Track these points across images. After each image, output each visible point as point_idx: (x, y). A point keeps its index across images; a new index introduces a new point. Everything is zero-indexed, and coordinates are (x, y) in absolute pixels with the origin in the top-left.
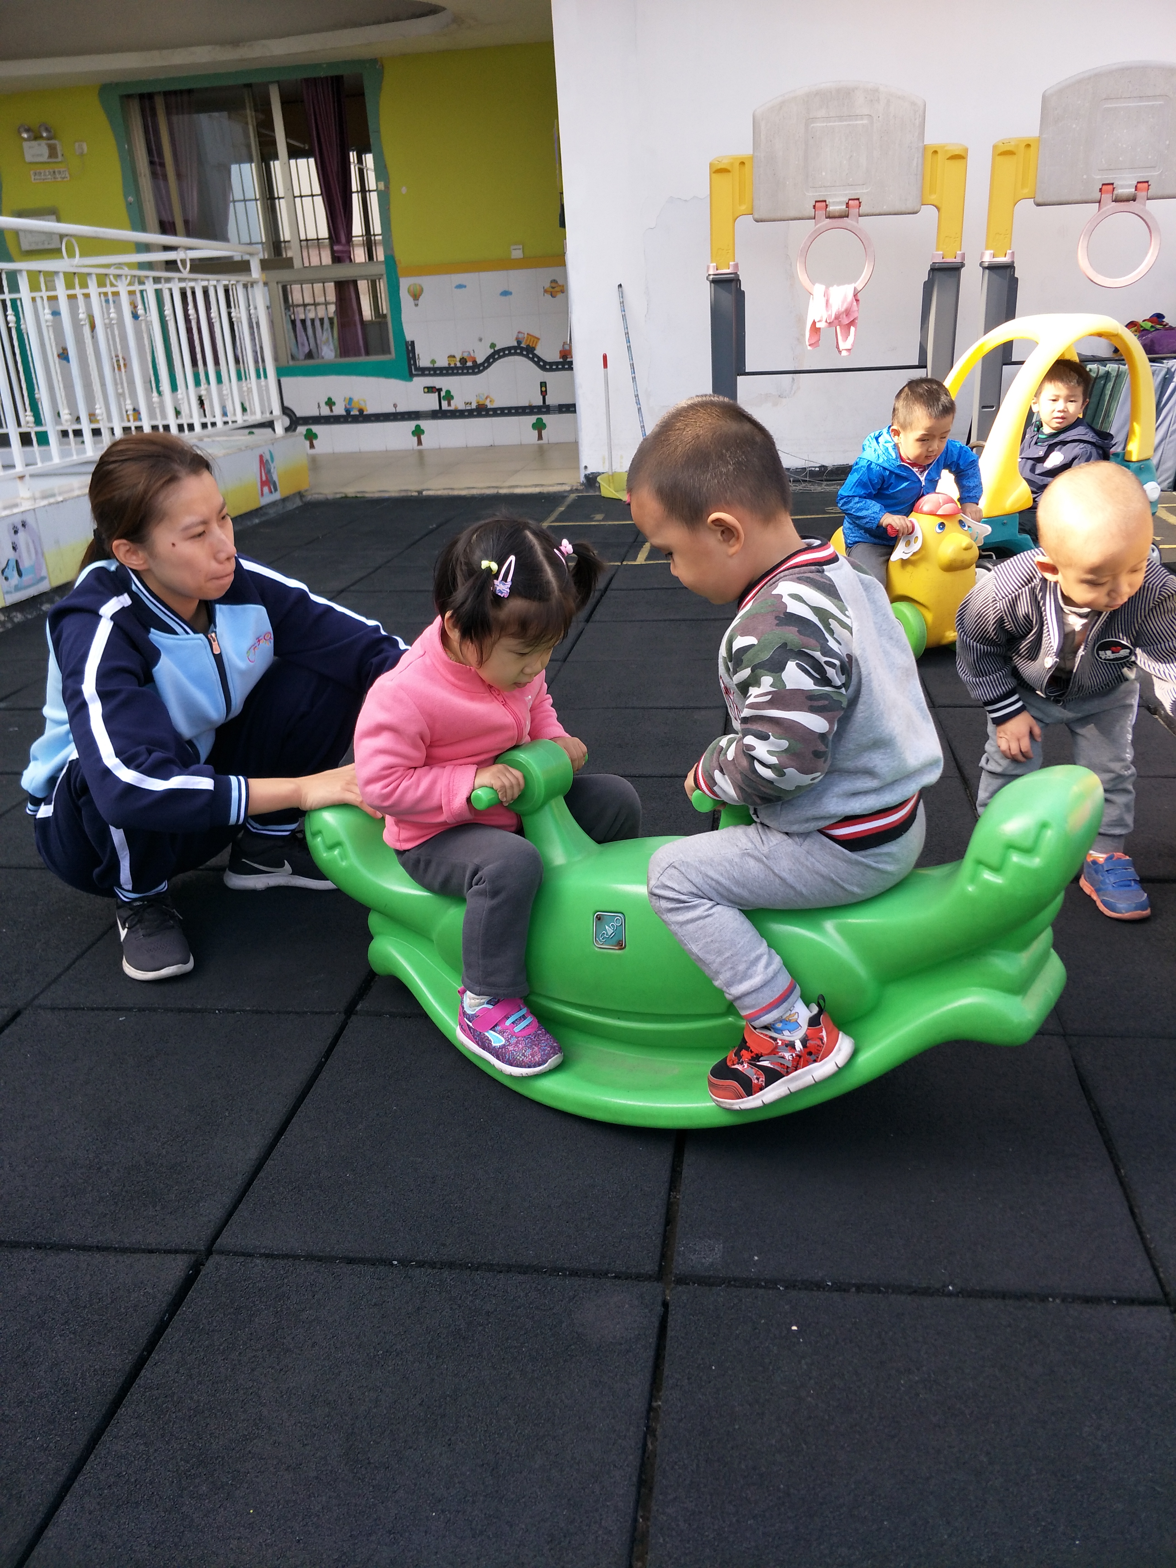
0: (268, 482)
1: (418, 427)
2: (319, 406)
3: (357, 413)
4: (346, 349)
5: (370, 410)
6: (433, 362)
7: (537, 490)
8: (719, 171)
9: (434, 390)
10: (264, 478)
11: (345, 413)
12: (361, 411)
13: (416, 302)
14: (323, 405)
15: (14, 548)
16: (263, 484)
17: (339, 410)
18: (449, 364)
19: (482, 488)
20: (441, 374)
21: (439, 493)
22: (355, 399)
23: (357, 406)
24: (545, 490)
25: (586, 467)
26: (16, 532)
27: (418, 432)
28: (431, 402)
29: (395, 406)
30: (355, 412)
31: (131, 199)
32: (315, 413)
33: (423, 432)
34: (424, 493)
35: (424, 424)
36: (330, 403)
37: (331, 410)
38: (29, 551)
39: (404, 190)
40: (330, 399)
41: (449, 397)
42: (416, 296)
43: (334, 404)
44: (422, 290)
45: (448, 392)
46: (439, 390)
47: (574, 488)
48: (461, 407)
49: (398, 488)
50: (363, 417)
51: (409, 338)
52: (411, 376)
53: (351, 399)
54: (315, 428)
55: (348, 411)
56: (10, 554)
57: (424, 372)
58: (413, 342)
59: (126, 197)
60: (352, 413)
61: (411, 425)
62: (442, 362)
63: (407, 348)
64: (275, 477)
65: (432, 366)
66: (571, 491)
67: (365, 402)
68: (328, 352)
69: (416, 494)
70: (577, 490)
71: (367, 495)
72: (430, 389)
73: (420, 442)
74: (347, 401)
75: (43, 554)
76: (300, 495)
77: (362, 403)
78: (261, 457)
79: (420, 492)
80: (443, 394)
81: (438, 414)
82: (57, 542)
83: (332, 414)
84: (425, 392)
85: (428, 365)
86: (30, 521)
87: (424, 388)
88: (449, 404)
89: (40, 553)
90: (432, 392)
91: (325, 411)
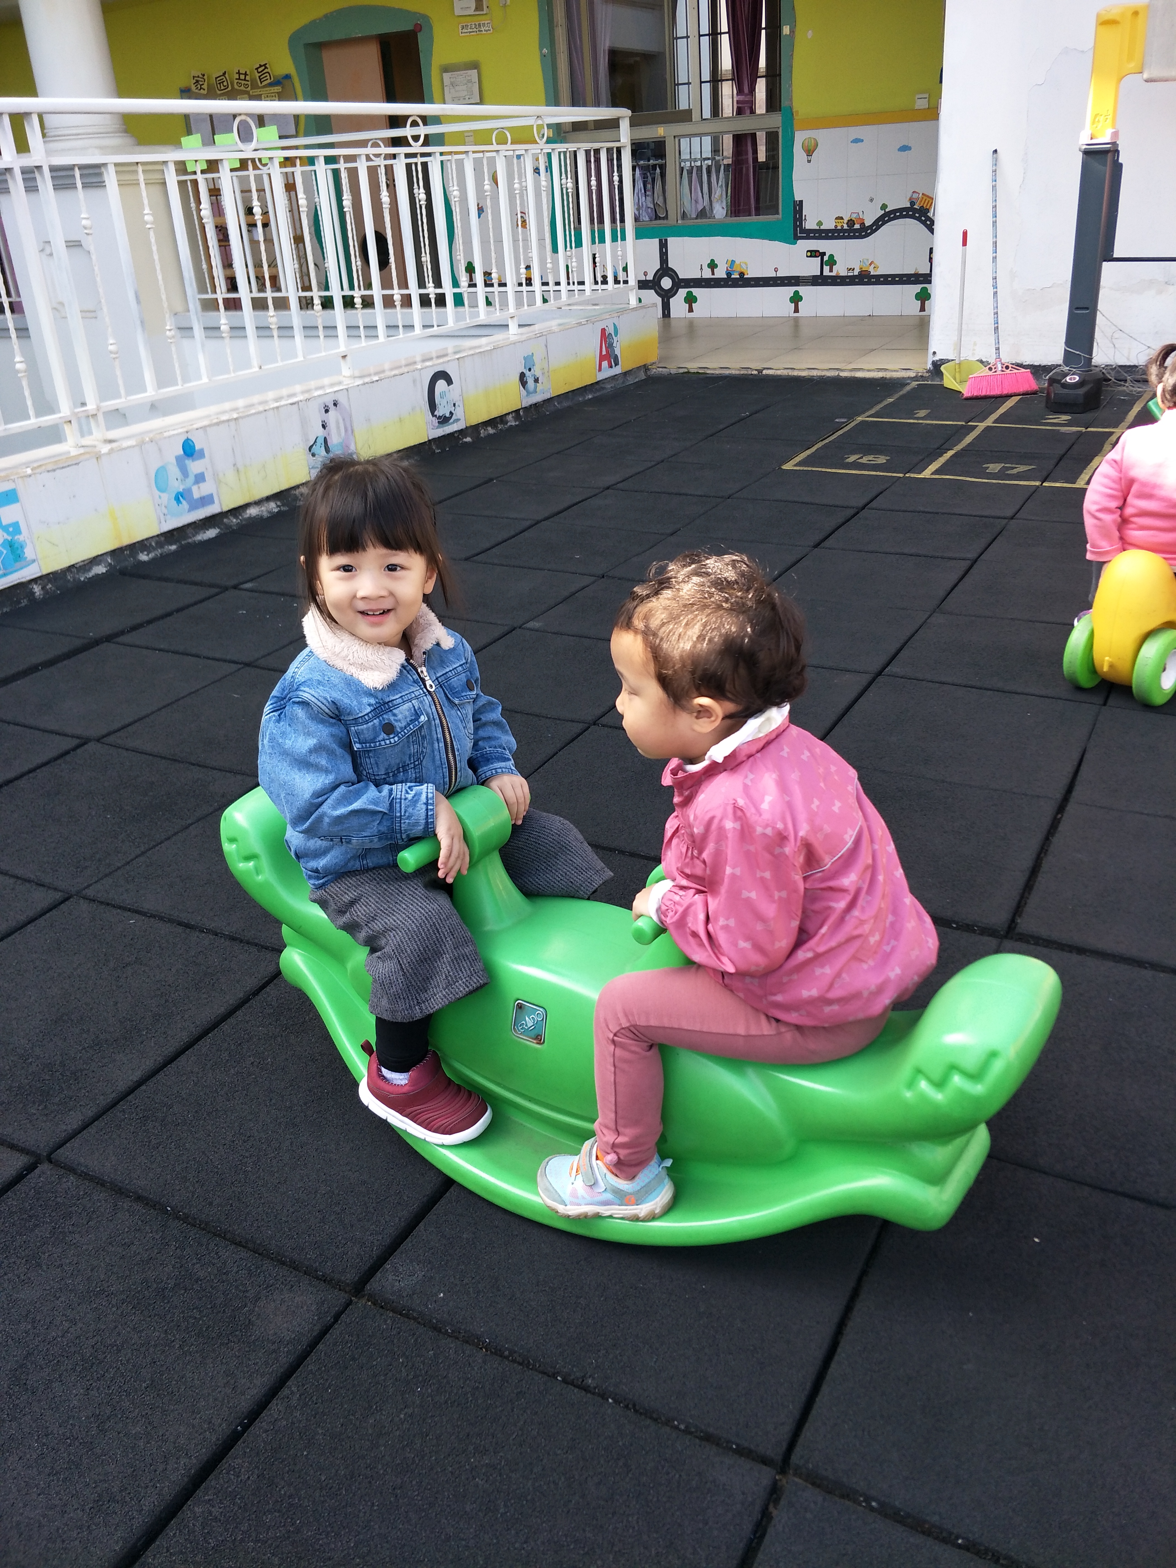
0: (609, 356)
1: (796, 293)
2: (701, 268)
3: (738, 277)
4: (737, 207)
5: (752, 273)
6: (820, 223)
7: (880, 375)
8: (1106, 23)
9: (818, 254)
10: (604, 353)
11: (726, 277)
12: (742, 274)
13: (809, 158)
14: (705, 267)
15: (324, 426)
16: (602, 358)
17: (720, 273)
18: (836, 226)
19: (823, 370)
20: (827, 238)
21: (779, 373)
22: (737, 262)
23: (738, 270)
24: (888, 375)
25: (934, 353)
26: (327, 411)
27: (796, 299)
28: (812, 268)
29: (776, 270)
30: (736, 276)
31: (545, 51)
32: (698, 276)
33: (801, 299)
34: (764, 372)
35: (803, 290)
36: (713, 266)
37: (713, 274)
38: (338, 428)
39: (810, 34)
40: (712, 261)
41: (832, 262)
42: (809, 152)
43: (716, 266)
44: (816, 145)
45: (831, 256)
46: (824, 254)
47: (920, 374)
48: (843, 273)
49: (738, 366)
50: (744, 282)
51: (797, 198)
52: (797, 238)
53: (733, 262)
54: (696, 291)
55: (729, 274)
56: (320, 432)
57: (811, 234)
58: (801, 202)
59: (541, 50)
60: (733, 276)
61: (790, 291)
62: (829, 224)
63: (795, 208)
64: (617, 352)
65: (818, 228)
66: (915, 379)
67: (746, 264)
68: (720, 210)
69: (755, 372)
70: (922, 376)
71: (708, 372)
72: (813, 254)
73: (796, 310)
74: (729, 263)
75: (353, 431)
76: (646, 368)
77: (744, 266)
78: (603, 330)
79: (760, 371)
80: (826, 258)
81: (819, 280)
82: (368, 420)
83: (713, 277)
84: (807, 256)
85: (815, 227)
86: (342, 400)
87: (808, 251)
88: (831, 270)
89: (350, 430)
90: (816, 256)
91: (707, 274)
